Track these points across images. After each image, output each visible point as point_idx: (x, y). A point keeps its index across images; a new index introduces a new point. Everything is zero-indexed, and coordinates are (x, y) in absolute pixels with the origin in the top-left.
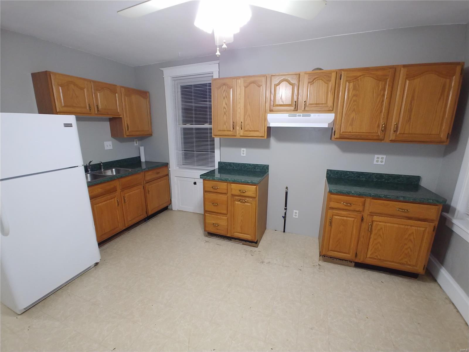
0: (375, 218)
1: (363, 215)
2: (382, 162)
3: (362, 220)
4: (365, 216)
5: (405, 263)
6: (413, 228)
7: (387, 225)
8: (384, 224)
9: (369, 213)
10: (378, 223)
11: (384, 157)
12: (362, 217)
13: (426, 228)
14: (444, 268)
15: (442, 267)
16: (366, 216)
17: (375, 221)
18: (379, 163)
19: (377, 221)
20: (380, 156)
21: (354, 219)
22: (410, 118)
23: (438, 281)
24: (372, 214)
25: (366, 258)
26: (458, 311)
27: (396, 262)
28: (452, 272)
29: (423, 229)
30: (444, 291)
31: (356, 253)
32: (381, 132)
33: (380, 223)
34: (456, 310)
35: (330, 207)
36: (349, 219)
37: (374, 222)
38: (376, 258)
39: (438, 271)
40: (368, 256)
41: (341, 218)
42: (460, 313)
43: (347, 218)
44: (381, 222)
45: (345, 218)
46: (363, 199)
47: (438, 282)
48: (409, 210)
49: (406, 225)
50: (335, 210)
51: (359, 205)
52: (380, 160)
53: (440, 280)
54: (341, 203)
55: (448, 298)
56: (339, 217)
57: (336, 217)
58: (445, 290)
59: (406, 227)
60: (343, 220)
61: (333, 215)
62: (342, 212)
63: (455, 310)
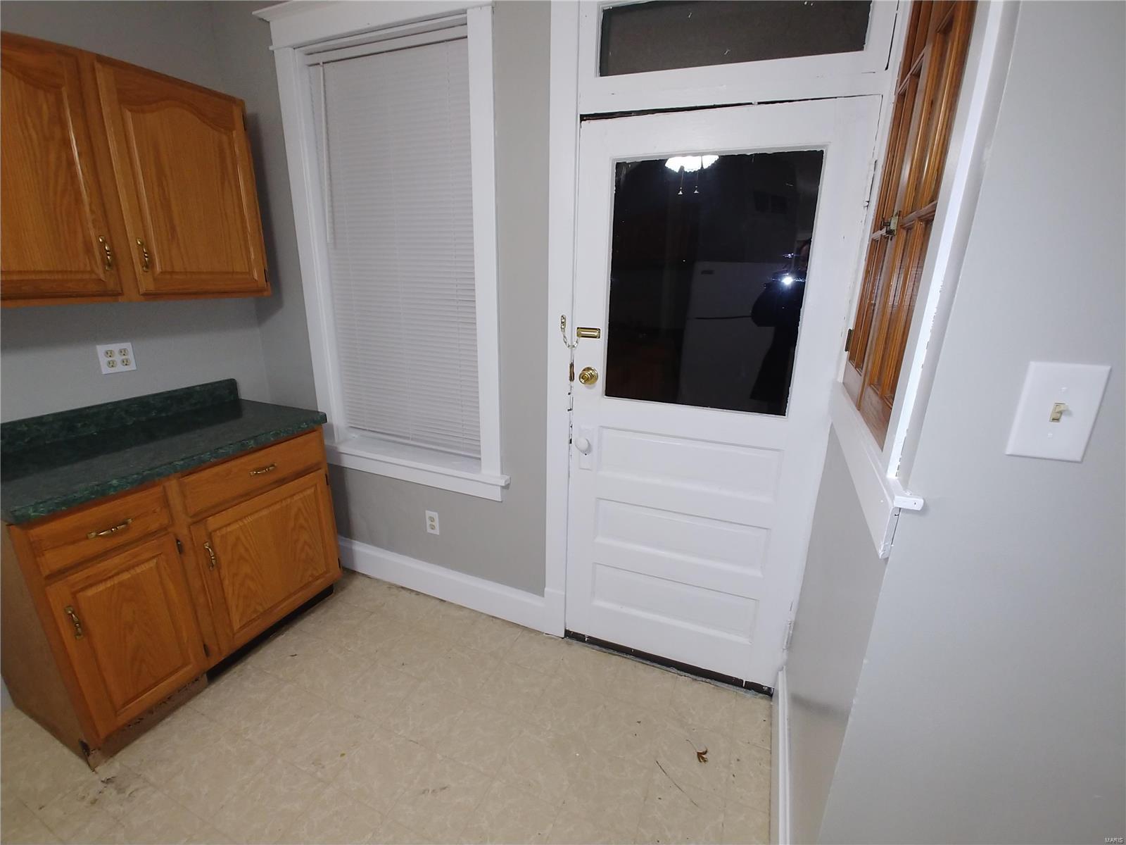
0: (213, 522)
1: (175, 535)
2: (125, 362)
3: (181, 549)
4: (183, 532)
5: (311, 579)
6: (296, 498)
7: (246, 522)
8: (238, 526)
9: (190, 520)
10: (224, 531)
11: (127, 345)
12: (178, 541)
13: (316, 485)
14: (357, 542)
15: (354, 541)
16: (185, 531)
17: (215, 531)
18: (120, 368)
19: (220, 529)
20: (115, 347)
21: (155, 561)
22: (173, 228)
23: (360, 569)
24: (199, 519)
25: (234, 634)
26: (418, 593)
27: (295, 593)
28: (374, 541)
29: (313, 490)
30: (378, 580)
31: (205, 645)
32: (105, 271)
33: (229, 529)
34: (414, 593)
35: (46, 572)
36: (138, 570)
37: (213, 534)
38: (254, 616)
39: (350, 553)
40: (236, 626)
41: (109, 584)
42: (422, 593)
43: (133, 572)
44: (229, 524)
45: (125, 576)
46: (158, 490)
47: (359, 573)
48: (275, 464)
49: (281, 501)
50: (70, 575)
51: (154, 512)
52: (118, 358)
53: (361, 567)
54: (87, 538)
55: (391, 586)
56: (101, 587)
57: (90, 592)
58: (378, 577)
59: (284, 503)
60: (121, 584)
61: (74, 594)
62: (102, 564)
63: (413, 595)
